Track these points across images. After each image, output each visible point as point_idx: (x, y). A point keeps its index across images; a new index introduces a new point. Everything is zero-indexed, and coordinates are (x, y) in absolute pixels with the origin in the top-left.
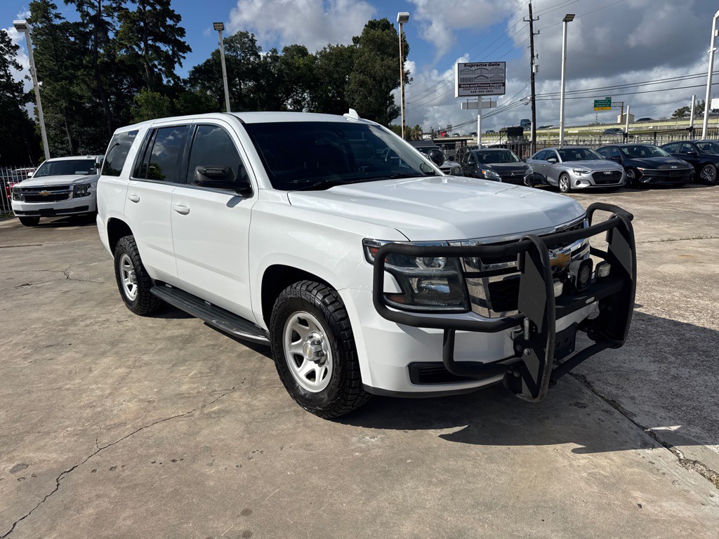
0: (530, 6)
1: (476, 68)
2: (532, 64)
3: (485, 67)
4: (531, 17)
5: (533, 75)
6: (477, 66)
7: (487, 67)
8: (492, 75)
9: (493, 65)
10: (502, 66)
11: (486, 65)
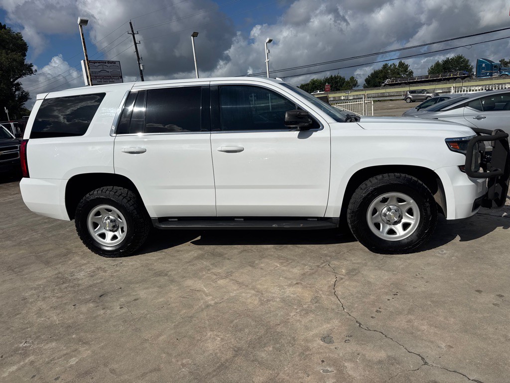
0: (130, 23)
1: (98, 64)
2: (139, 64)
3: (104, 64)
4: (133, 31)
5: (141, 71)
6: (99, 63)
7: (107, 64)
8: (111, 70)
9: (111, 63)
10: (117, 64)
11: (105, 63)
